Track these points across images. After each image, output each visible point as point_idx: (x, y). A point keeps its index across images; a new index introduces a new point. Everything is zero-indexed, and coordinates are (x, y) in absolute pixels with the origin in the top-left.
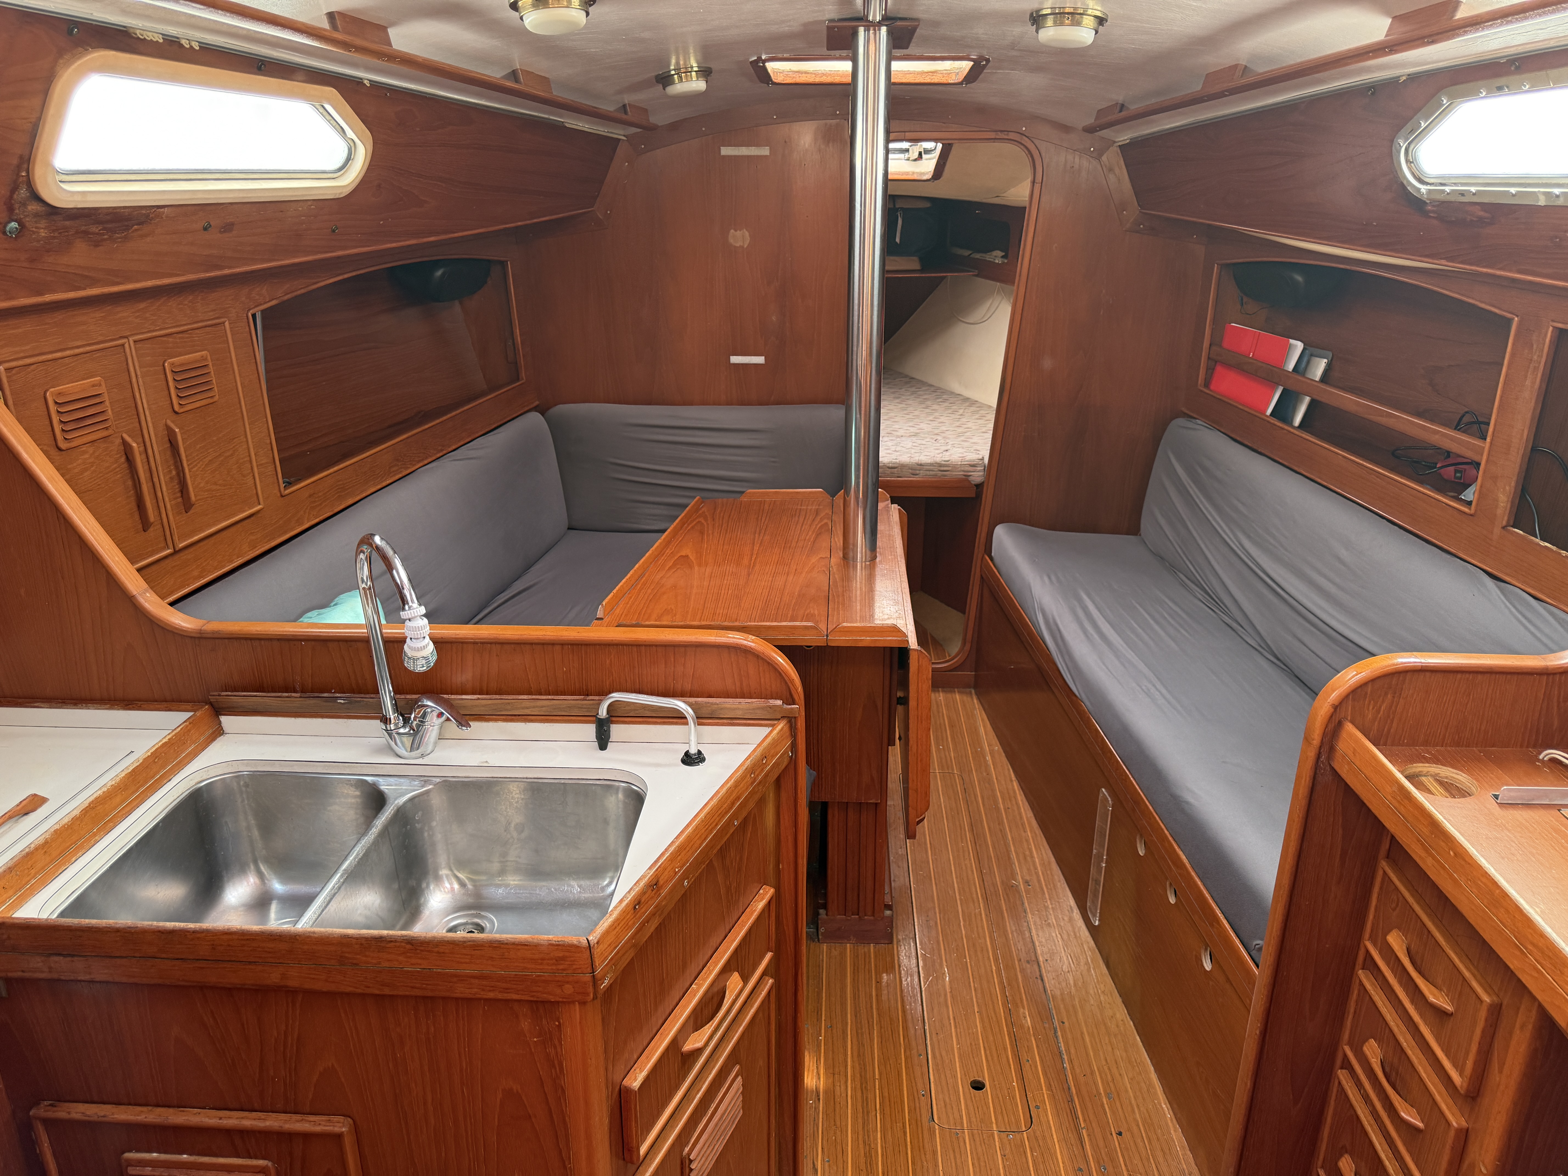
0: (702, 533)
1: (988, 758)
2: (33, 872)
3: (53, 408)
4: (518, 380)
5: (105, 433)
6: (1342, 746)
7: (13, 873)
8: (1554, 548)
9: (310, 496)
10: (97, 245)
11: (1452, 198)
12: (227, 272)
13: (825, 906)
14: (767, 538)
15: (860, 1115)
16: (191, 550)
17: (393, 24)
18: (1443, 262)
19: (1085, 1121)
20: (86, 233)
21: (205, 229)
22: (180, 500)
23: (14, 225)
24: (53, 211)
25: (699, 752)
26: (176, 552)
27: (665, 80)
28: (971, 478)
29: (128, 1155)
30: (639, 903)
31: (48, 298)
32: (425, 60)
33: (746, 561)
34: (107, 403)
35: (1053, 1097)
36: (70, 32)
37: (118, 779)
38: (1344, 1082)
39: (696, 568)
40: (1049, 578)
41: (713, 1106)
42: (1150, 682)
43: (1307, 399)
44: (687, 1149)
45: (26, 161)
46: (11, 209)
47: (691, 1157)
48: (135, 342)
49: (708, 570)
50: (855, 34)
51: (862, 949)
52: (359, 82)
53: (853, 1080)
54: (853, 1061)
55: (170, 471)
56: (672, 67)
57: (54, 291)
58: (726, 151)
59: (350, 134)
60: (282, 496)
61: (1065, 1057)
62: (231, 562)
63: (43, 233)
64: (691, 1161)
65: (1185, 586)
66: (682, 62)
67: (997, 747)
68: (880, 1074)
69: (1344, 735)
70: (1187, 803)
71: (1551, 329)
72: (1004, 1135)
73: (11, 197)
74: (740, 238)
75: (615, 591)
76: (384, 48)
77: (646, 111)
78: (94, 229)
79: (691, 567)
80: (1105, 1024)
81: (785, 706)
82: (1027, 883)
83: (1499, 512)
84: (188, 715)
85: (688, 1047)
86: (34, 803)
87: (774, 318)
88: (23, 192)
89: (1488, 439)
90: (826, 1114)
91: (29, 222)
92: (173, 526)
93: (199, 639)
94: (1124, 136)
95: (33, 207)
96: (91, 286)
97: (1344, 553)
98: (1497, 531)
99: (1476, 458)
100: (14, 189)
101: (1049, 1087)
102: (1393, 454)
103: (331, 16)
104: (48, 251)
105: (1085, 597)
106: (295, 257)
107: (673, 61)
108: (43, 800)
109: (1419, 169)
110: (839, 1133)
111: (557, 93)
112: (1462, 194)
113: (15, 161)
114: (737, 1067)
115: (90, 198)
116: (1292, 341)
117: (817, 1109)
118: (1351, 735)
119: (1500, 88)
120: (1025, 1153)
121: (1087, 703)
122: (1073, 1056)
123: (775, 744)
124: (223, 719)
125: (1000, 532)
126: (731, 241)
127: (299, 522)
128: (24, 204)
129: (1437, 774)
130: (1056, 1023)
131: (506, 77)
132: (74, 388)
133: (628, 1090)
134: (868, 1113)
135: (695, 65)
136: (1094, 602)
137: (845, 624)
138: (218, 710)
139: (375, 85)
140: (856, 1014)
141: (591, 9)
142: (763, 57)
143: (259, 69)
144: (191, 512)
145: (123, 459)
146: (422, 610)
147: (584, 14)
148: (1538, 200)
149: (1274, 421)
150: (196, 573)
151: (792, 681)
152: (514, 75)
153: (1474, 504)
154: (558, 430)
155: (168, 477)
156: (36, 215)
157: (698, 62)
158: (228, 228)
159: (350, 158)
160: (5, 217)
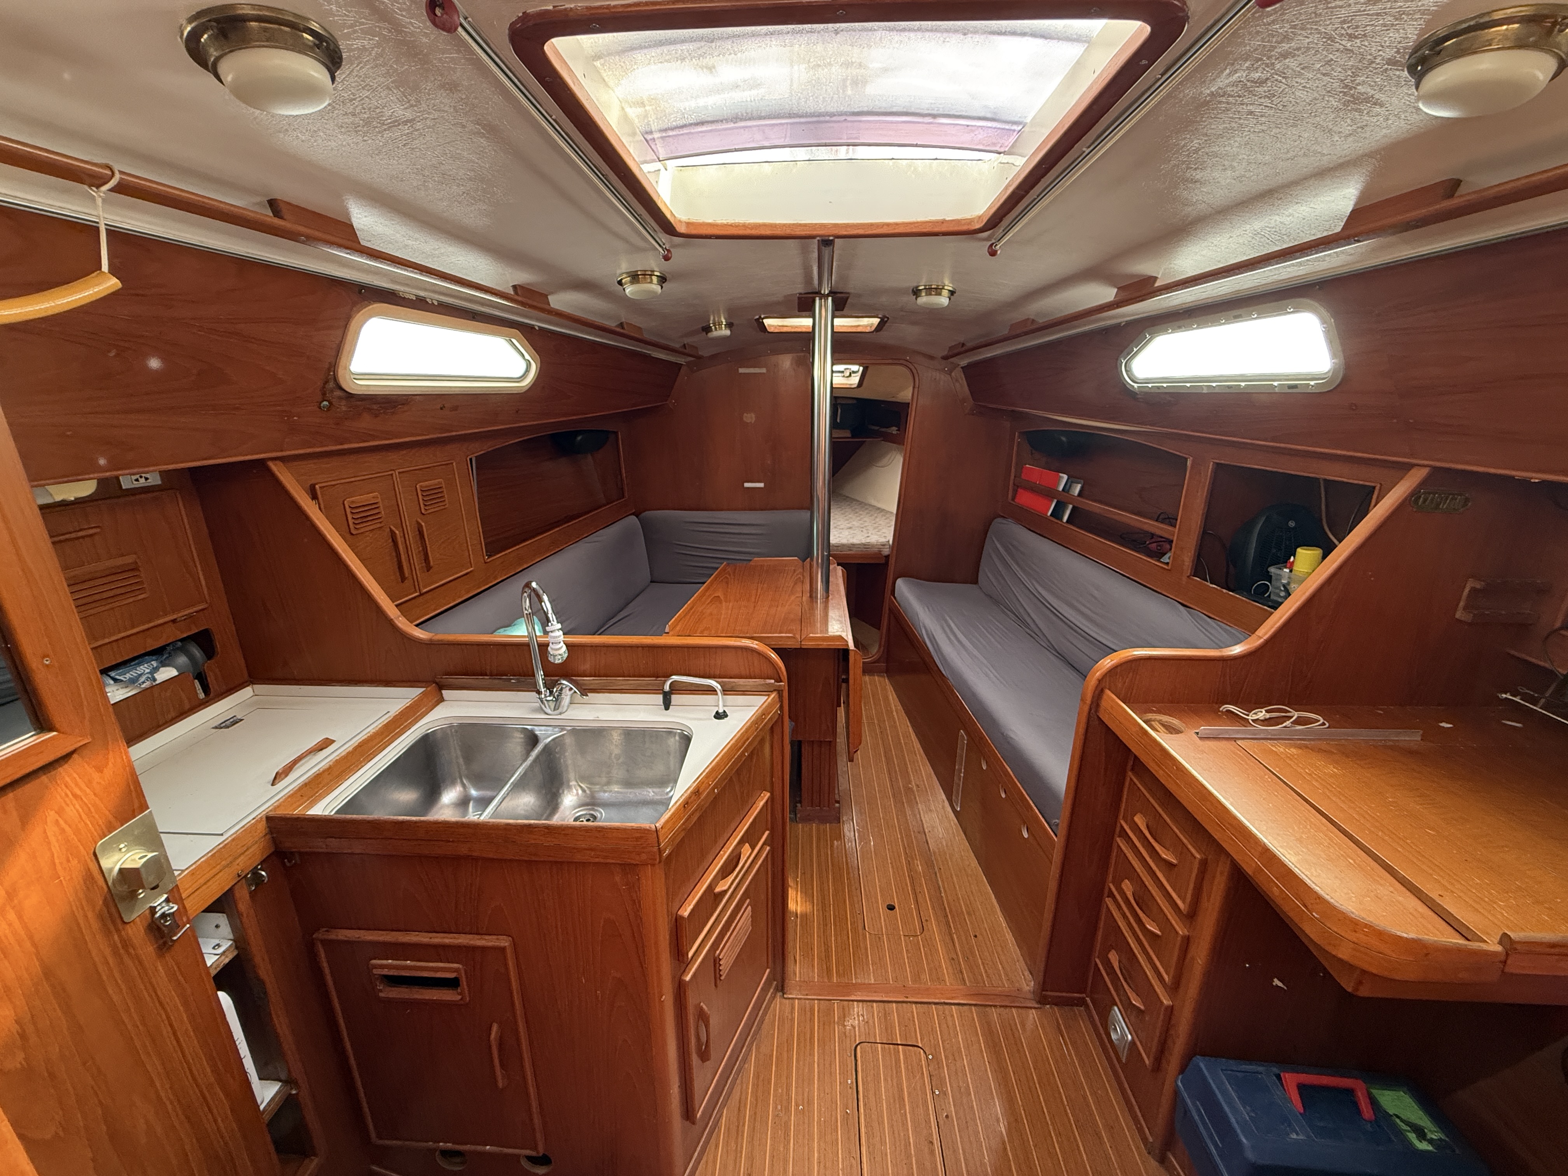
0: (727, 583)
1: (895, 713)
2: (321, 786)
3: (348, 510)
4: (623, 498)
5: (379, 525)
6: (1104, 703)
7: (308, 787)
8: (1219, 588)
9: (502, 563)
10: (376, 416)
11: (1152, 391)
12: (454, 434)
13: (800, 802)
14: (765, 585)
15: (822, 926)
16: (430, 593)
17: (552, 293)
18: (1148, 427)
19: (955, 928)
20: (370, 409)
21: (441, 409)
22: (424, 564)
23: (325, 403)
24: (350, 396)
25: (724, 711)
26: (421, 595)
27: (707, 329)
28: (882, 553)
29: (374, 962)
30: (687, 803)
31: (346, 446)
32: (569, 314)
33: (753, 599)
34: (382, 507)
35: (935, 914)
36: (360, 292)
37: (377, 729)
38: (1110, 906)
39: (724, 603)
40: (928, 608)
41: (734, 925)
42: (987, 667)
43: (1070, 507)
44: (718, 952)
45: (333, 367)
46: (324, 394)
47: (720, 957)
48: (399, 473)
49: (731, 604)
50: (814, 302)
51: (822, 827)
52: (532, 327)
53: (818, 905)
54: (817, 893)
55: (419, 548)
56: (711, 322)
57: (351, 442)
58: (741, 370)
59: (527, 357)
60: (485, 563)
61: (942, 890)
62: (454, 600)
63: (344, 409)
64: (720, 960)
65: (1004, 612)
66: (716, 319)
67: (900, 707)
68: (833, 901)
69: (1105, 697)
70: (1011, 738)
71: (1212, 463)
72: (907, 938)
73: (324, 387)
74: (750, 418)
75: (676, 617)
76: (546, 307)
77: (696, 348)
78: (375, 407)
79: (721, 602)
80: (965, 870)
81: (776, 683)
82: (918, 786)
83: (1185, 568)
84: (423, 689)
85: (718, 890)
86: (327, 743)
87: (769, 462)
88: (331, 384)
89: (1177, 527)
90: (801, 925)
91: (334, 401)
92: (420, 579)
93: (430, 645)
94: (964, 362)
95: (338, 393)
96: (374, 440)
97: (1096, 593)
98: (1184, 579)
99: (1171, 538)
100: (326, 382)
101: (933, 908)
102: (1121, 537)
103: (515, 287)
104: (346, 419)
105: (948, 618)
106: (494, 426)
107: (712, 318)
108: (333, 741)
109: (1132, 374)
110: (809, 937)
111: (647, 336)
112: (1158, 388)
113: (327, 366)
114: (748, 901)
115: (372, 389)
116: (1061, 475)
117: (796, 922)
118: (1108, 696)
119: (1180, 327)
120: (920, 949)
121: (952, 681)
122: (946, 889)
123: (770, 706)
124: (444, 692)
125: (900, 582)
126: (744, 419)
127: (495, 578)
128: (332, 391)
129: (1161, 720)
130: (936, 869)
131: (617, 326)
132: (360, 499)
133: (682, 917)
134: (826, 925)
135: (724, 321)
136: (953, 622)
137: (811, 635)
138: (441, 687)
139: (541, 328)
140: (819, 864)
141: (664, 285)
142: (762, 316)
143: (474, 318)
144: (431, 571)
145: (390, 540)
146: (559, 626)
147: (660, 287)
148: (1203, 389)
149: (1052, 519)
150: (433, 607)
151: (780, 668)
152: (621, 325)
153: (1170, 564)
154: (646, 526)
155: (417, 551)
156: (340, 398)
157: (725, 319)
158: (455, 408)
159: (527, 370)
160: (320, 398)
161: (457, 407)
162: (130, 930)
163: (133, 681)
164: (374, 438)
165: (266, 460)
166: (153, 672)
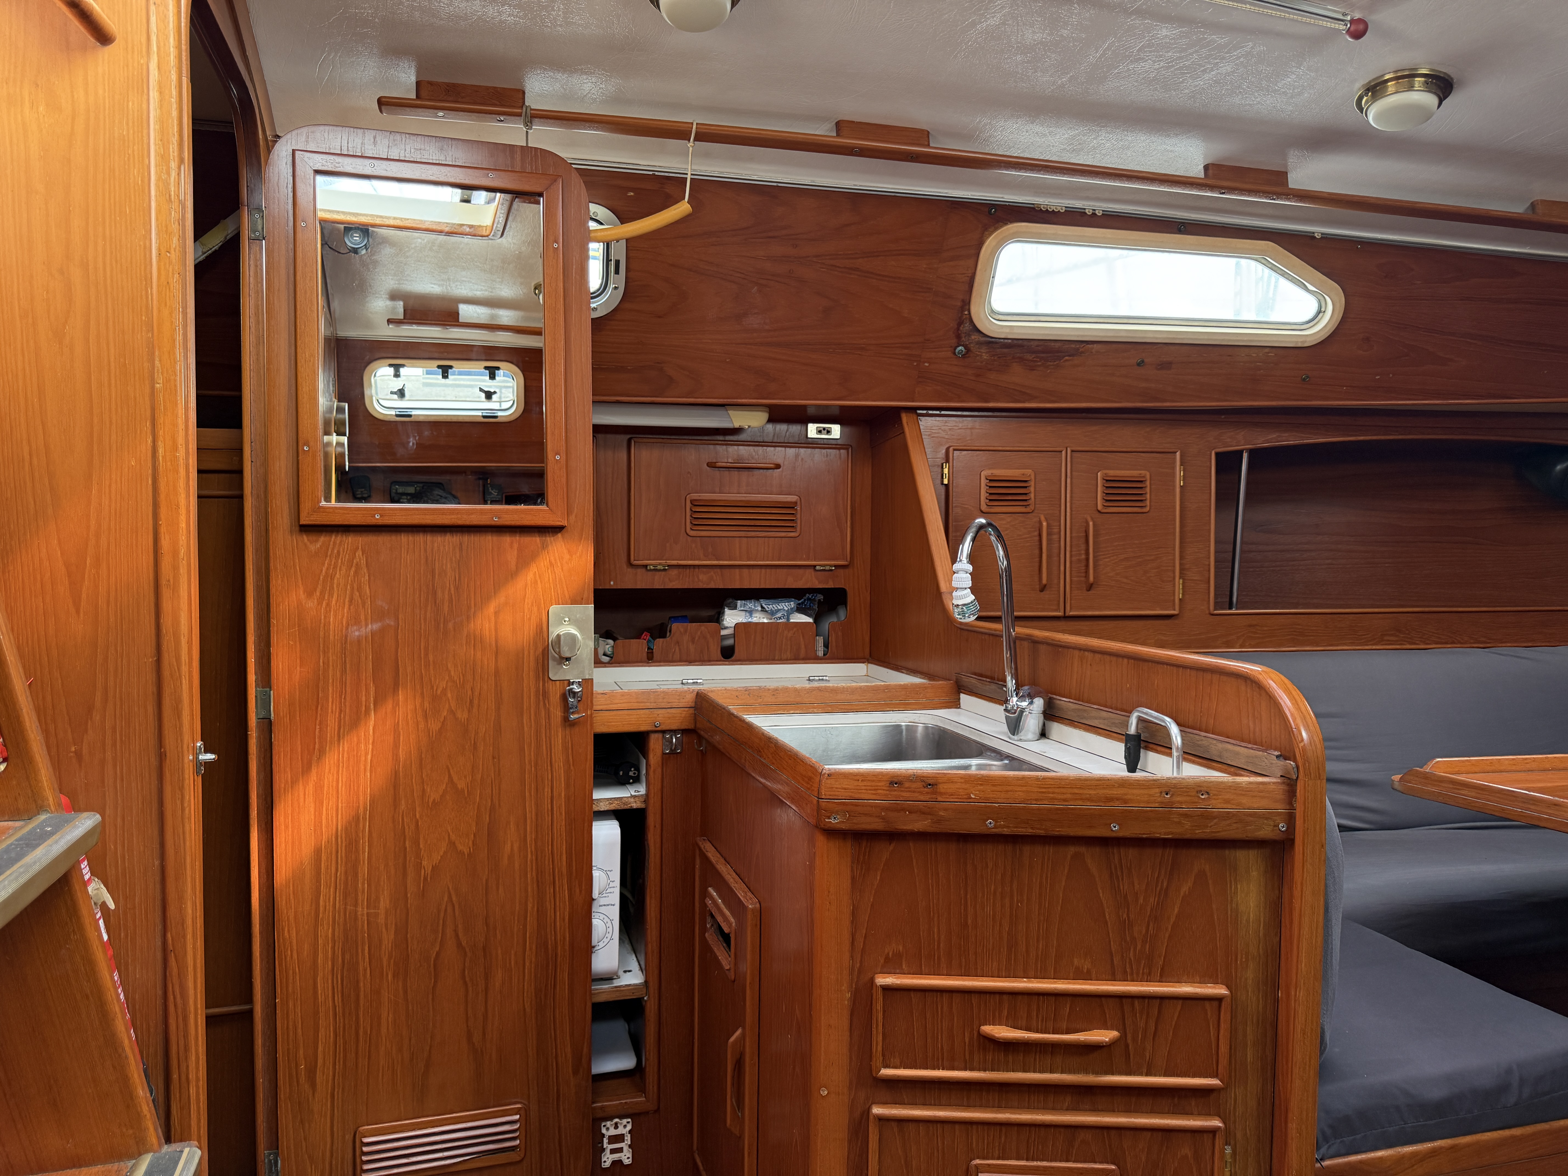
3: (984, 482)
5: (1023, 509)
10: (1032, 369)
20: (1021, 359)
21: (1139, 364)
23: (961, 348)
24: (992, 343)
26: (1065, 617)
34: (1031, 489)
36: (990, 213)
45: (966, 304)
46: (958, 337)
48: (1075, 451)
55: (1080, 555)
57: (997, 401)
60: (1210, 613)
63: (985, 356)
73: (958, 329)
78: (1029, 357)
84: (940, 683)
88: (967, 326)
91: (972, 347)
92: (1069, 595)
95: (975, 337)
96: (1029, 401)
100: (960, 323)
103: (1209, 166)
104: (990, 370)
113: (959, 304)
115: (1015, 331)
124: (962, 696)
128: (968, 335)
132: (1003, 472)
133: (875, 985)
138: (960, 688)
144: (1094, 591)
156: (979, 343)
158: (1165, 366)
159: (1321, 311)
160: (954, 341)
161: (1170, 363)
162: (550, 687)
164: (1032, 398)
165: (898, 410)
166: (790, 612)
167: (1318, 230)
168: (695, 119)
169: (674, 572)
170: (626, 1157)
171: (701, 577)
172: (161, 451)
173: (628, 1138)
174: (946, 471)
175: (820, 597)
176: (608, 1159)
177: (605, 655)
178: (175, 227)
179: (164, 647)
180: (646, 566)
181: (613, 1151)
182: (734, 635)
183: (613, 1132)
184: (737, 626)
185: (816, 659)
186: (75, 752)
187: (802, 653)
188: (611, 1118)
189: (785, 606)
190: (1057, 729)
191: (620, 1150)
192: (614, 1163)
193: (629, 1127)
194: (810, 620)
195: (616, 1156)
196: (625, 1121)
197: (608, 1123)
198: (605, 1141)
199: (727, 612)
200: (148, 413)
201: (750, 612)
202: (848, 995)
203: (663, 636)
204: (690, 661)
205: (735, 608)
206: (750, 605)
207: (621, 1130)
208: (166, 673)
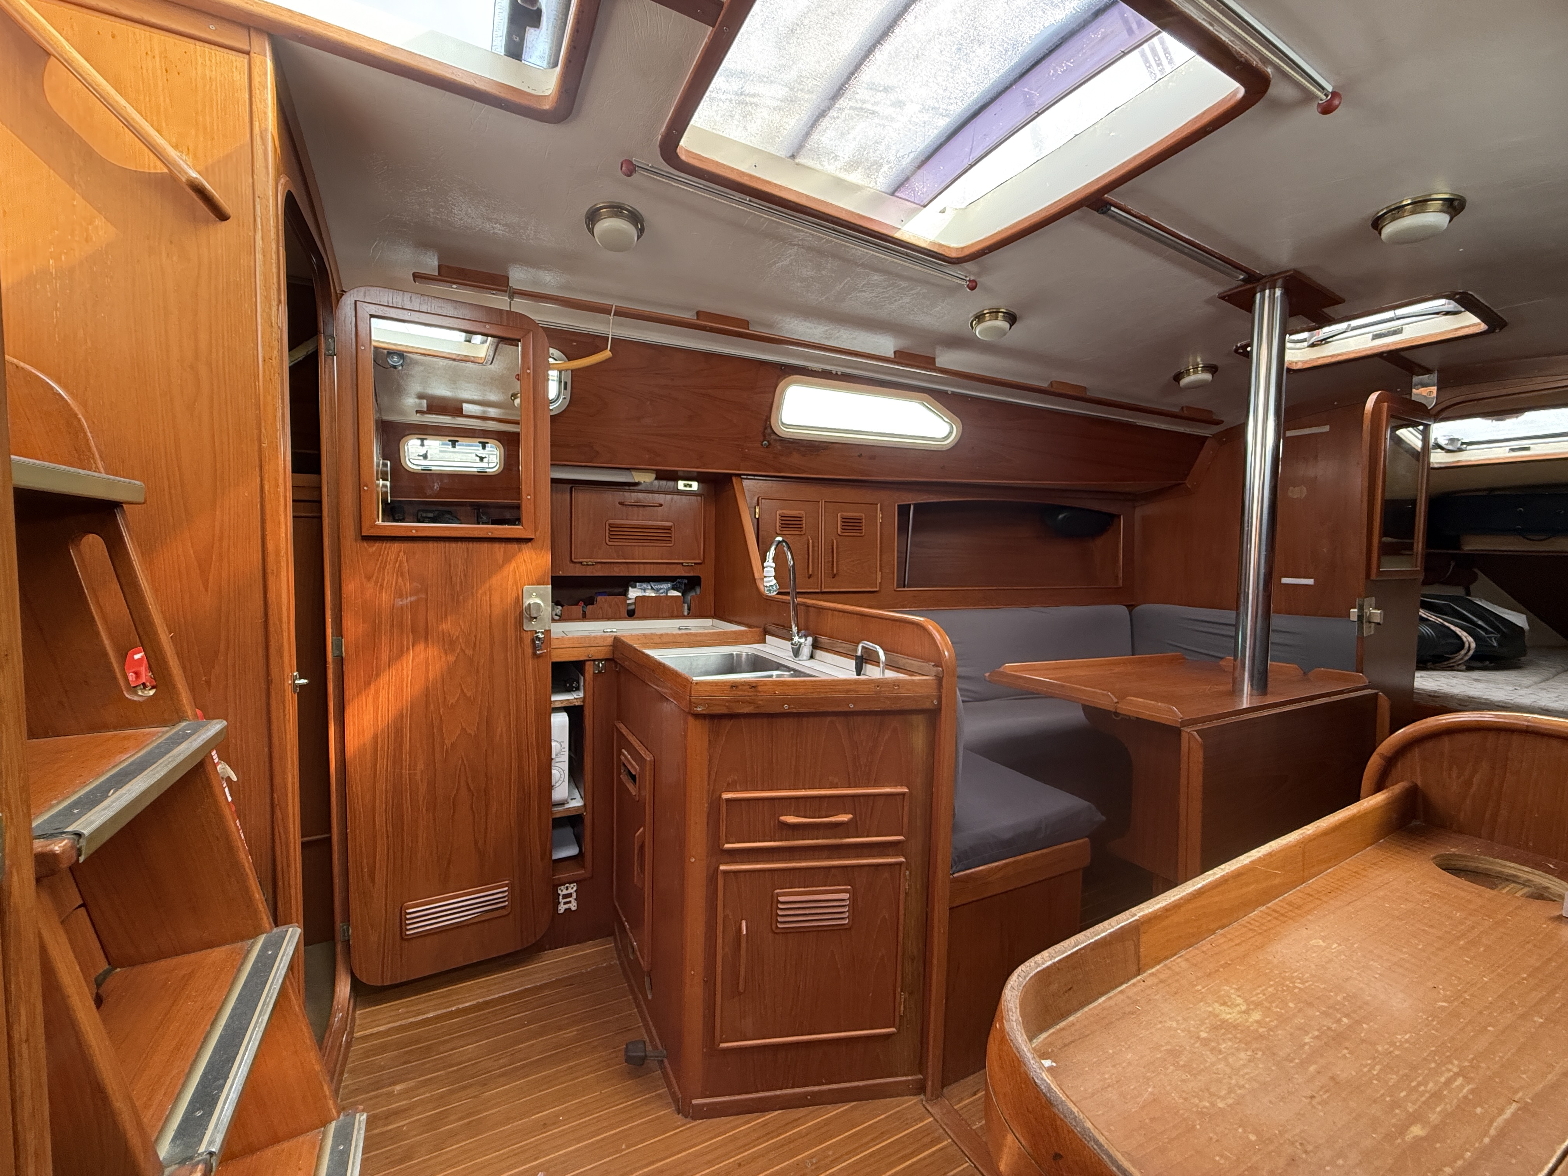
3: (778, 518)
5: (798, 533)
9: (914, 596)
10: (804, 456)
12: (874, 479)
16: (830, 594)
17: (932, 353)
20: (798, 450)
21: (859, 457)
22: (832, 573)
23: (765, 442)
24: (782, 440)
26: (823, 593)
31: (782, 475)
34: (805, 523)
45: (769, 418)
46: (764, 436)
48: (825, 501)
52: (946, 392)
55: (828, 558)
57: (785, 473)
63: (777, 447)
73: (764, 432)
78: (802, 449)
88: (769, 430)
91: (772, 442)
92: (823, 581)
93: (767, 600)
95: (773, 437)
100: (765, 428)
103: (897, 352)
104: (781, 455)
106: (920, 478)
113: (764, 418)
115: (798, 435)
124: (767, 636)
128: (770, 436)
138: (766, 632)
139: (953, 393)
143: (880, 384)
144: (837, 580)
145: (806, 547)
154: (1137, 619)
155: (828, 561)
156: (775, 440)
158: (873, 457)
159: (951, 433)
160: (762, 439)
161: (876, 457)
162: (524, 635)
163: (658, 590)
164: (804, 472)
165: (730, 476)
166: (668, 590)
167: (950, 389)
168: (615, 303)
169: (599, 566)
170: (573, 906)
171: (615, 569)
172: (266, 487)
173: (574, 895)
174: (757, 510)
175: (686, 581)
176: (562, 908)
177: (556, 615)
178: (275, 343)
179: (270, 613)
180: (581, 563)
181: (565, 903)
182: (635, 603)
183: (565, 892)
184: (637, 598)
185: (683, 617)
186: (206, 681)
187: (675, 613)
188: (564, 884)
189: (665, 586)
190: (819, 653)
191: (570, 902)
192: (566, 910)
193: (575, 888)
194: (679, 594)
195: (567, 906)
196: (572, 885)
197: (562, 887)
198: (561, 897)
199: (630, 589)
200: (257, 462)
201: (644, 590)
202: (706, 805)
203: (593, 604)
204: (609, 619)
205: (635, 587)
206: (644, 585)
207: (570, 891)
208: (272, 629)
